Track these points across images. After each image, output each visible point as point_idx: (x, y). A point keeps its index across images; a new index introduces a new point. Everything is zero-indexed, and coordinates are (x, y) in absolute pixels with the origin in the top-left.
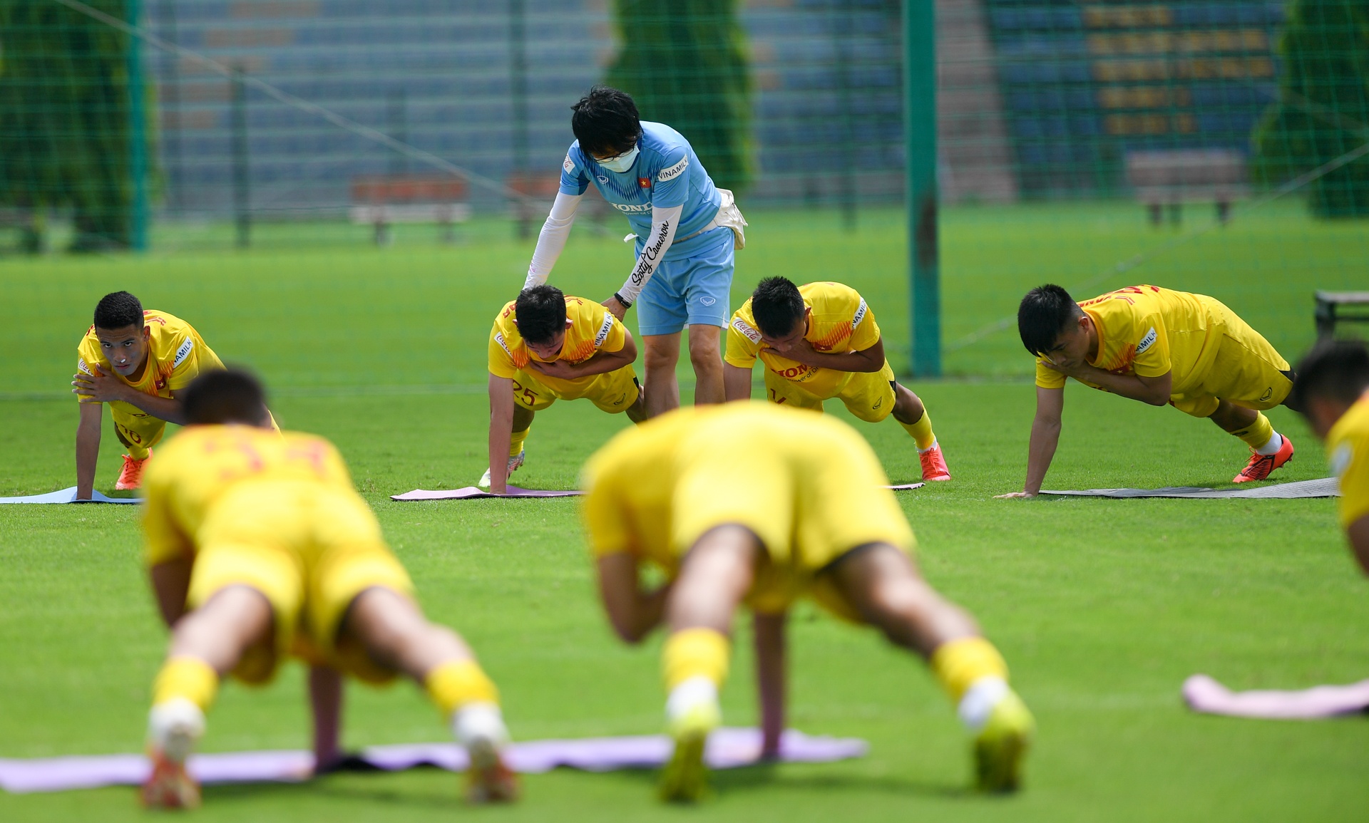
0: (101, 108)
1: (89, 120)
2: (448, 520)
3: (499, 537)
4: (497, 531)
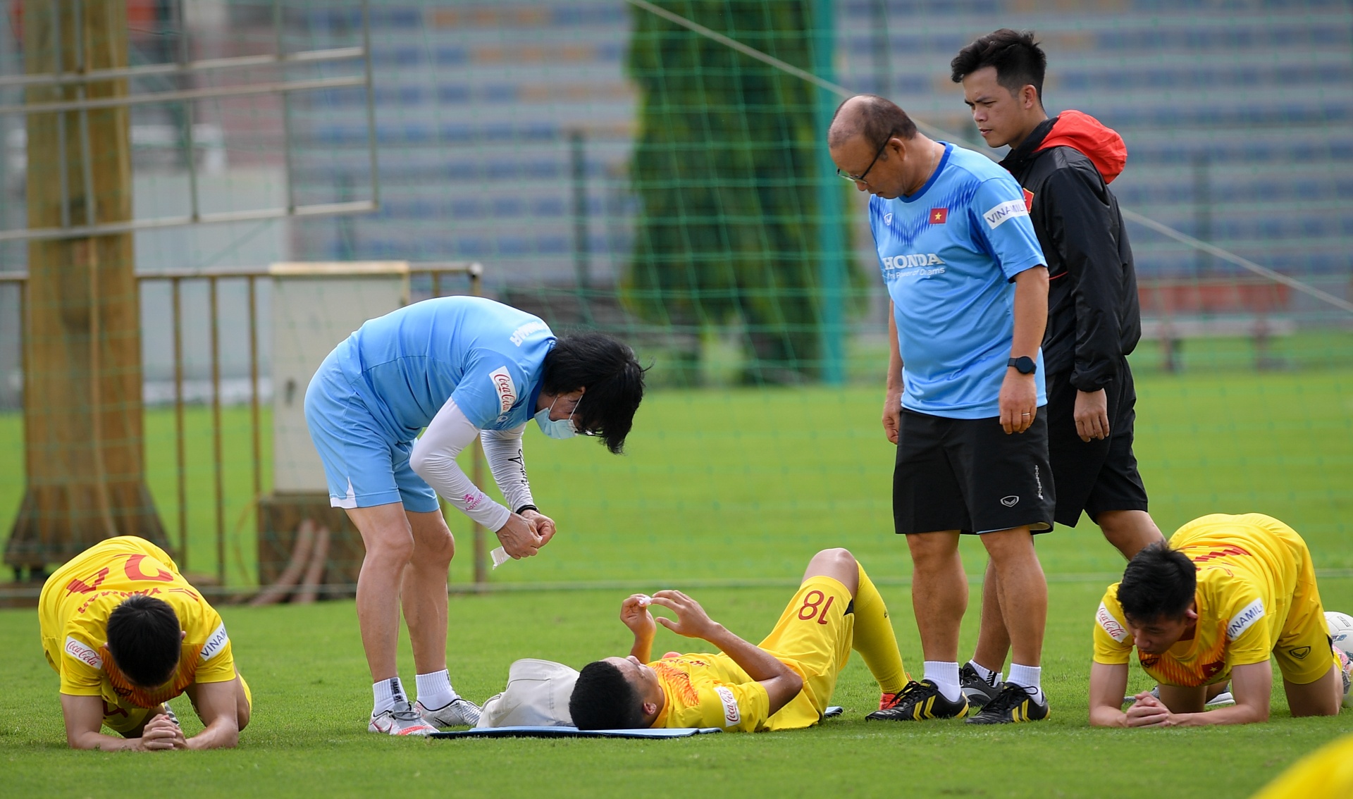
0: (784, 181)
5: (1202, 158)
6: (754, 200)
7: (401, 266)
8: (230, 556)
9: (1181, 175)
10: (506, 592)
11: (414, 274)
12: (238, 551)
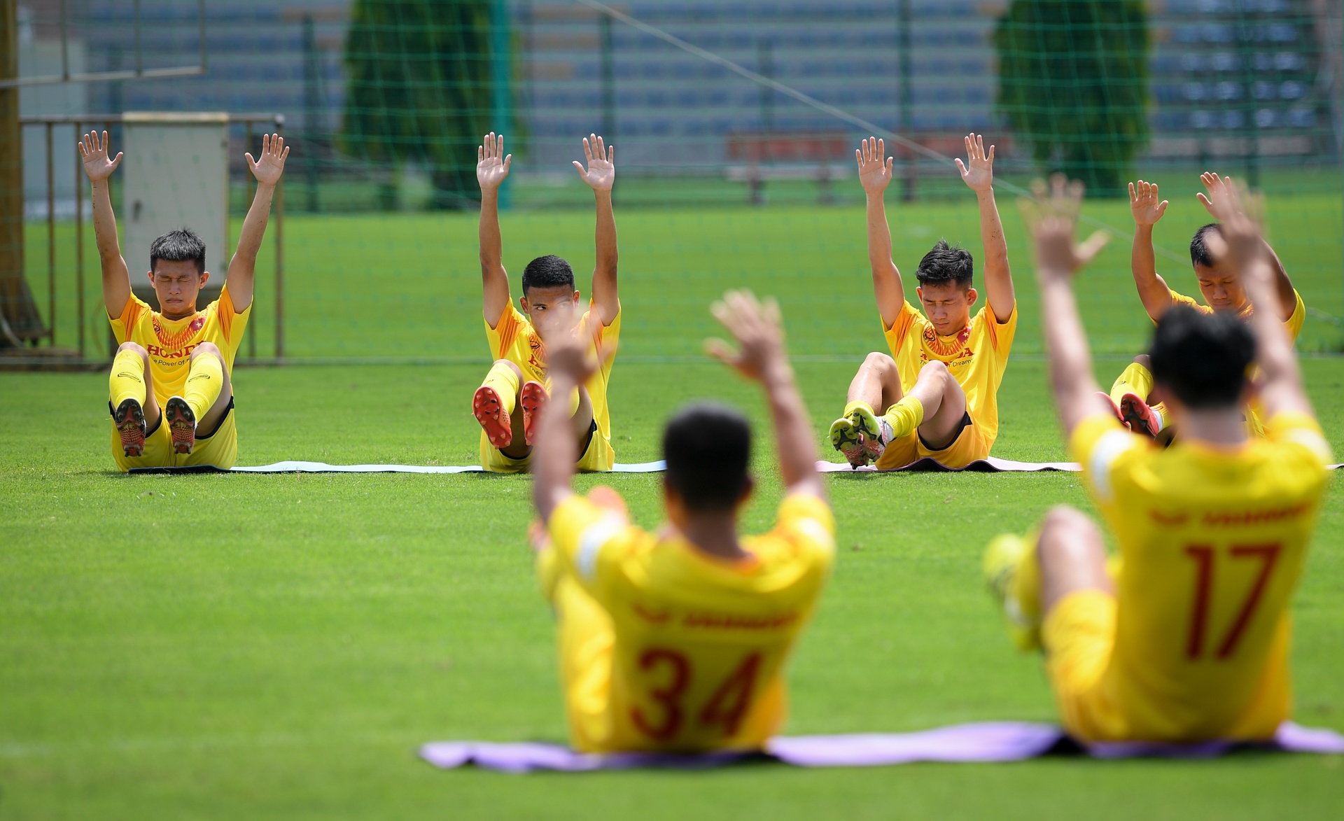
0: (462, 56)
1: (449, 71)
2: (895, 496)
3: (954, 514)
4: (950, 507)
5: (768, 43)
6: (436, 70)
7: (223, 116)
8: (88, 335)
9: (751, 55)
10: (301, 365)
11: (233, 123)
12: (95, 330)
